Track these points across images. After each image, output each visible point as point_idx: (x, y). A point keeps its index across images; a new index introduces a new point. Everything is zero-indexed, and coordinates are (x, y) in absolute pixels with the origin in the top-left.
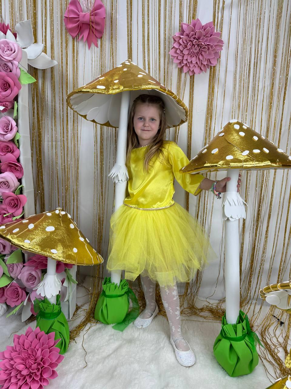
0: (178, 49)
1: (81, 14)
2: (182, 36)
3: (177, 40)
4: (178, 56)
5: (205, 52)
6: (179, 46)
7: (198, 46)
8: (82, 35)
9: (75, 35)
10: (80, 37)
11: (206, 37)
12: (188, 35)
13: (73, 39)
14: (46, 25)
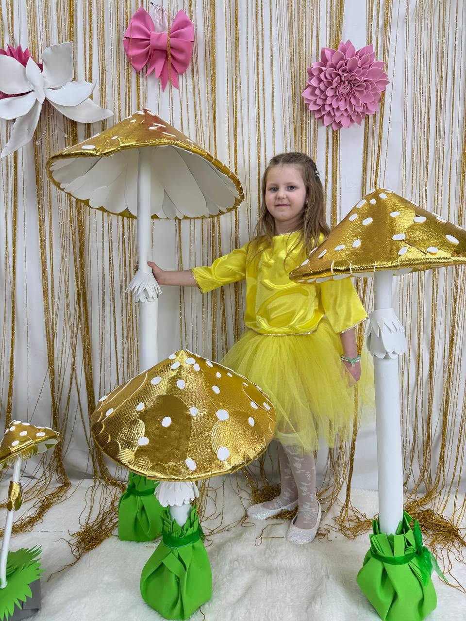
0: (318, 89)
1: (154, 34)
2: (324, 68)
3: (315, 73)
4: (316, 100)
5: (361, 92)
6: (319, 84)
7: (349, 83)
8: (153, 68)
9: (140, 67)
10: (149, 71)
11: (363, 69)
12: (333, 66)
13: (138, 73)
14: (91, 52)
